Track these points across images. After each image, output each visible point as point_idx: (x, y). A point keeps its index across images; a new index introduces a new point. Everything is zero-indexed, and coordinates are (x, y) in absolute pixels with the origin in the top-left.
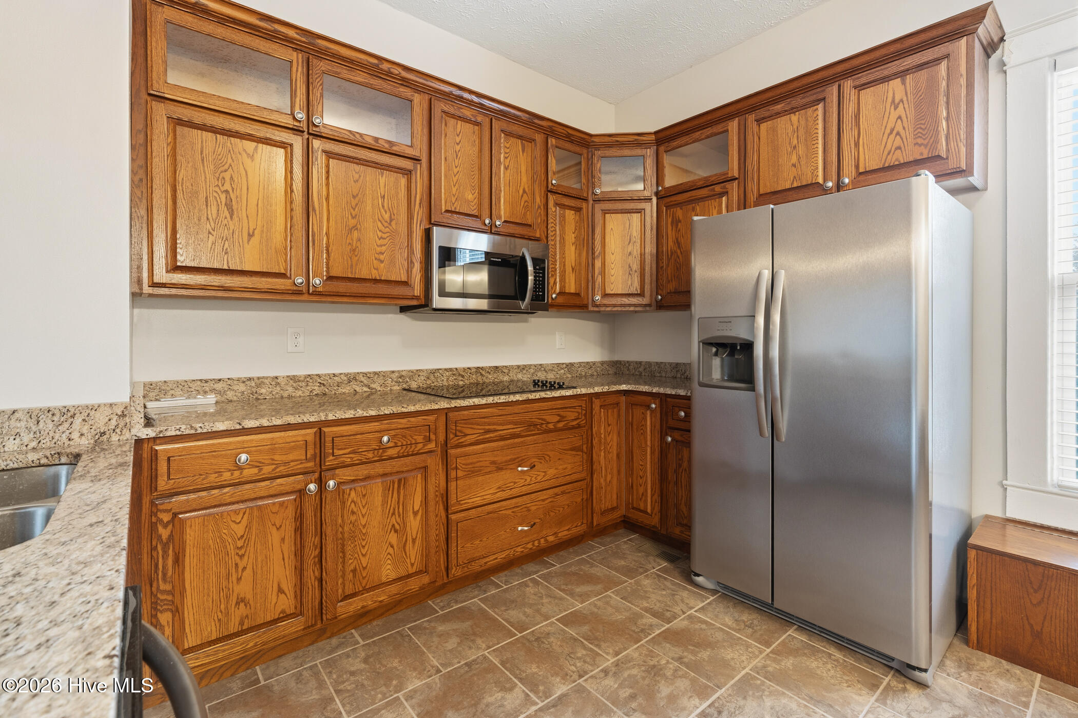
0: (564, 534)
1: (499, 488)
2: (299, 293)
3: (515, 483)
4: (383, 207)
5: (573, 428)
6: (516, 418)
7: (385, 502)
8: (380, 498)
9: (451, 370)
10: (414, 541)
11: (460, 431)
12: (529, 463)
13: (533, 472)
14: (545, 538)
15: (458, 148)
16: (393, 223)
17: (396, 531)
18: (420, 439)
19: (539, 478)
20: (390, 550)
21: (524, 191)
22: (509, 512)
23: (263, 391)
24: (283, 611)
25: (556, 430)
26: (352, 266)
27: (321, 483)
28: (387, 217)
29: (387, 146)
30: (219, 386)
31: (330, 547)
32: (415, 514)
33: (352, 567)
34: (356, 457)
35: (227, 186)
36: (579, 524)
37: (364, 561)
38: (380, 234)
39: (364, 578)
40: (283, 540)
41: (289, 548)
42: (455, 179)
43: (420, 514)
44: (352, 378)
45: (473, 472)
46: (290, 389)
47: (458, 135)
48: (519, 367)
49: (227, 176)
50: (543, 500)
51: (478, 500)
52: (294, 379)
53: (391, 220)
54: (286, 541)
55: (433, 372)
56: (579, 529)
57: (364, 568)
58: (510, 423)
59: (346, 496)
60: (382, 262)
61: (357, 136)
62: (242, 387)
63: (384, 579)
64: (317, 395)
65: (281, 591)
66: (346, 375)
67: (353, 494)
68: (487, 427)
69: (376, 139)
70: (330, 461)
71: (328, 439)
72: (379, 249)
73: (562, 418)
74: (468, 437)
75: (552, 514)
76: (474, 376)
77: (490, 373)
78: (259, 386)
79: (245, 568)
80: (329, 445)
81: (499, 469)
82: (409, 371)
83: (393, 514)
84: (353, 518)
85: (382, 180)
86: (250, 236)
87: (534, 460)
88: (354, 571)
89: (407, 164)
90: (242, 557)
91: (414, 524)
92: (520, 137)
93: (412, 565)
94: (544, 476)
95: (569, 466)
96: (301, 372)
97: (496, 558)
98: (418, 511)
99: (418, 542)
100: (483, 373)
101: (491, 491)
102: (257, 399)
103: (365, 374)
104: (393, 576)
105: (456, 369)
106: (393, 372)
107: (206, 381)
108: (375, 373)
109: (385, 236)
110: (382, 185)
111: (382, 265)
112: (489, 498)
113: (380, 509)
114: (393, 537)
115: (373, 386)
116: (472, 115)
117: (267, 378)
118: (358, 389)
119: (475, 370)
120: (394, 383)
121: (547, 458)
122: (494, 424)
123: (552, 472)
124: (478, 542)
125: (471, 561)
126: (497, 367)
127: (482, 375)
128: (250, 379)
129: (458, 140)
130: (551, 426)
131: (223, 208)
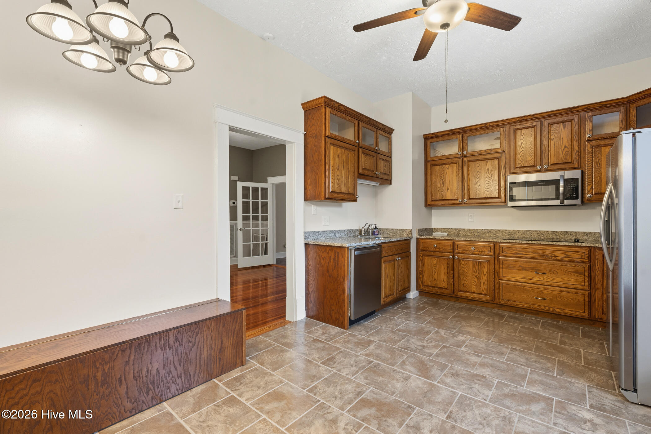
0: (568, 311)
1: (524, 277)
2: (461, 204)
3: (533, 278)
4: (488, 172)
5: (577, 262)
6: (535, 251)
7: (473, 268)
8: (472, 266)
9: (536, 231)
10: (484, 283)
11: (504, 251)
12: (543, 272)
13: (544, 276)
14: (554, 308)
15: (522, 141)
16: (492, 177)
17: (477, 278)
18: (486, 250)
19: (549, 280)
20: (475, 283)
21: (565, 147)
22: (530, 289)
23: (460, 233)
24: (444, 287)
25: (562, 260)
26: (477, 195)
27: (454, 256)
28: (490, 176)
29: (489, 151)
30: (449, 230)
31: (456, 275)
32: (485, 275)
33: (463, 283)
34: (464, 252)
35: (443, 178)
36: (582, 312)
37: (466, 283)
38: (487, 182)
39: (466, 288)
40: (444, 268)
41: (446, 271)
42: (521, 154)
43: (486, 275)
44: (489, 231)
45: (510, 267)
46: (468, 233)
47: (522, 136)
48: (584, 233)
49: (442, 175)
50: (553, 291)
51: (512, 279)
52: (469, 230)
53: (491, 176)
54: (445, 269)
55: (526, 232)
56: (582, 314)
57: (466, 285)
58: (531, 252)
59: (461, 262)
60: (488, 191)
61: (479, 152)
62: (455, 231)
63: (473, 291)
64: (477, 236)
65: (444, 281)
66: (487, 230)
67: (463, 262)
68: (518, 252)
69: (485, 150)
70: (456, 251)
71: (456, 245)
72: (486, 188)
73: (567, 256)
74: (508, 254)
75: (559, 299)
76: (551, 235)
77: (562, 235)
78: (459, 231)
79: (436, 272)
80: (456, 246)
81: (524, 269)
82: (514, 230)
83: (476, 272)
84: (463, 269)
85: (488, 164)
86: (448, 190)
87: (546, 271)
88: (463, 284)
89: (499, 155)
90: (435, 269)
91: (484, 278)
92: (563, 122)
93: (483, 291)
94: (553, 280)
95: (573, 280)
96: (471, 228)
97: (522, 305)
98: (485, 274)
99: (485, 284)
100: (557, 234)
101: (520, 277)
102: (459, 235)
103: (494, 230)
104: (476, 291)
105: (539, 231)
106: (506, 230)
107: (446, 229)
108: (499, 230)
109: (489, 182)
110: (488, 165)
111: (488, 192)
112: (518, 280)
113: (471, 269)
114: (476, 280)
115: (497, 235)
116: (530, 124)
117: (461, 229)
118: (491, 235)
119: (551, 232)
120: (506, 235)
121: (555, 272)
122: (522, 251)
123: (558, 279)
124: (512, 294)
125: (509, 300)
126: (567, 232)
127: (556, 235)
128: (457, 229)
129: (522, 138)
130: (559, 258)
131: (442, 184)
